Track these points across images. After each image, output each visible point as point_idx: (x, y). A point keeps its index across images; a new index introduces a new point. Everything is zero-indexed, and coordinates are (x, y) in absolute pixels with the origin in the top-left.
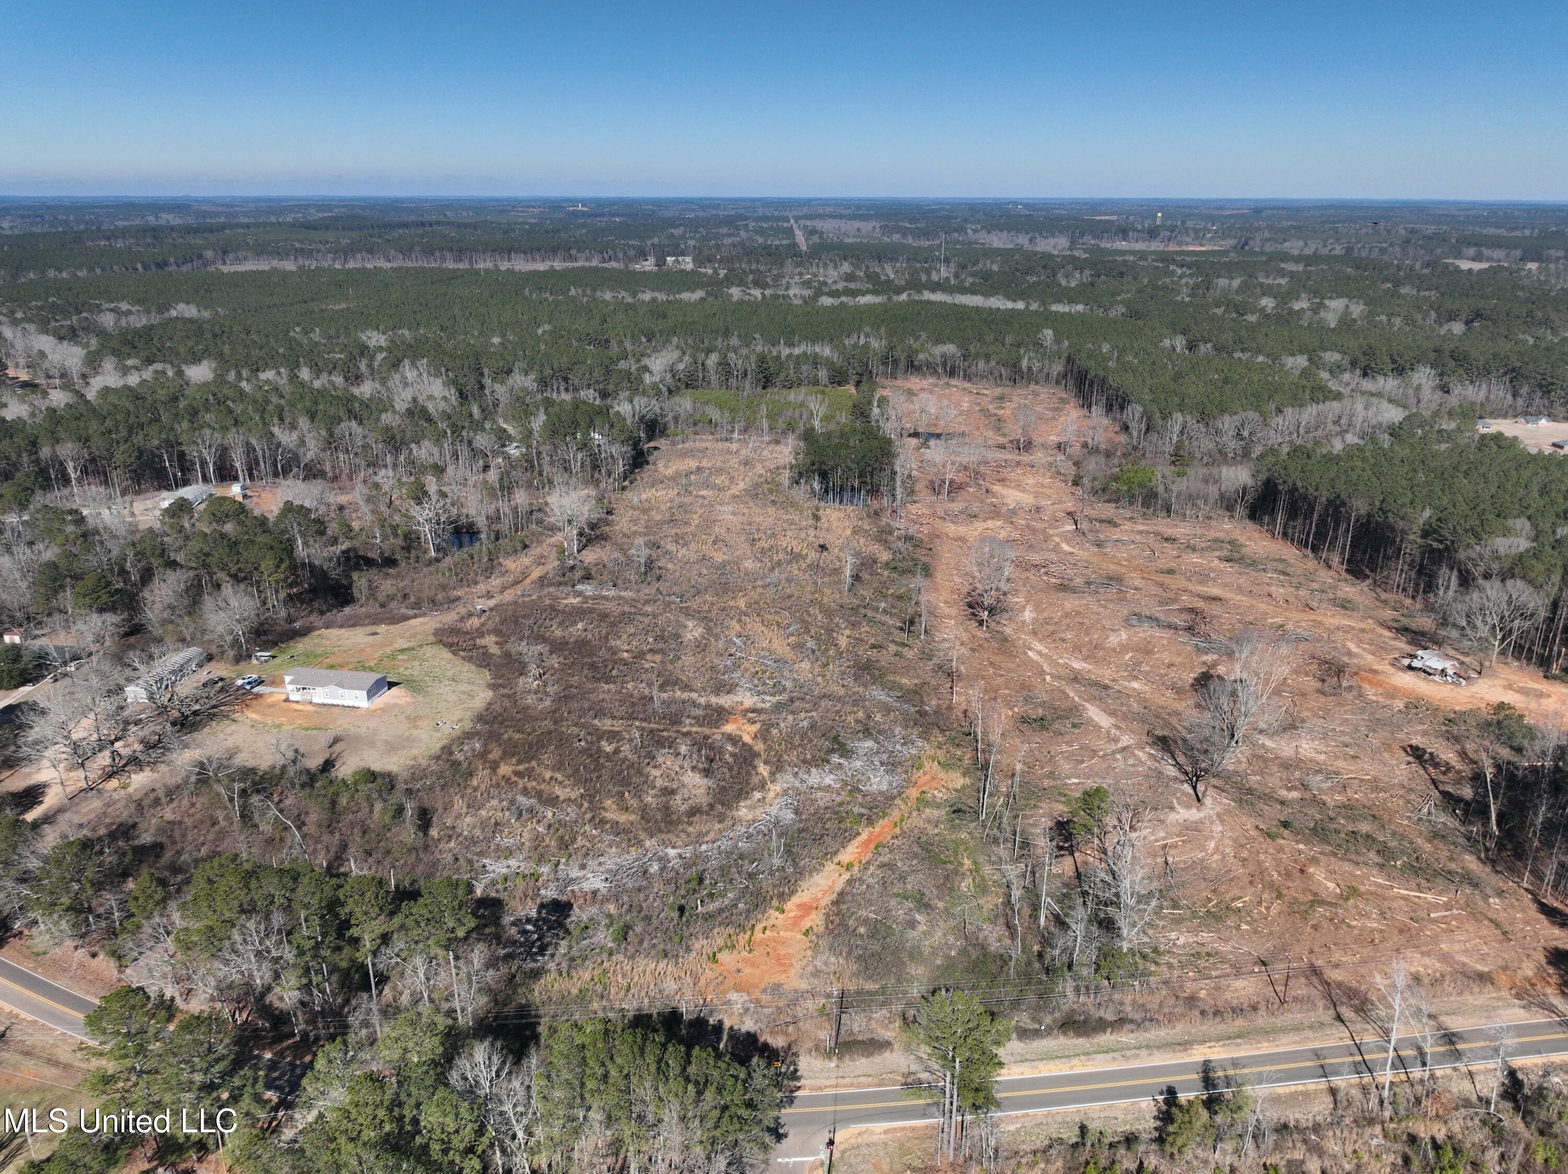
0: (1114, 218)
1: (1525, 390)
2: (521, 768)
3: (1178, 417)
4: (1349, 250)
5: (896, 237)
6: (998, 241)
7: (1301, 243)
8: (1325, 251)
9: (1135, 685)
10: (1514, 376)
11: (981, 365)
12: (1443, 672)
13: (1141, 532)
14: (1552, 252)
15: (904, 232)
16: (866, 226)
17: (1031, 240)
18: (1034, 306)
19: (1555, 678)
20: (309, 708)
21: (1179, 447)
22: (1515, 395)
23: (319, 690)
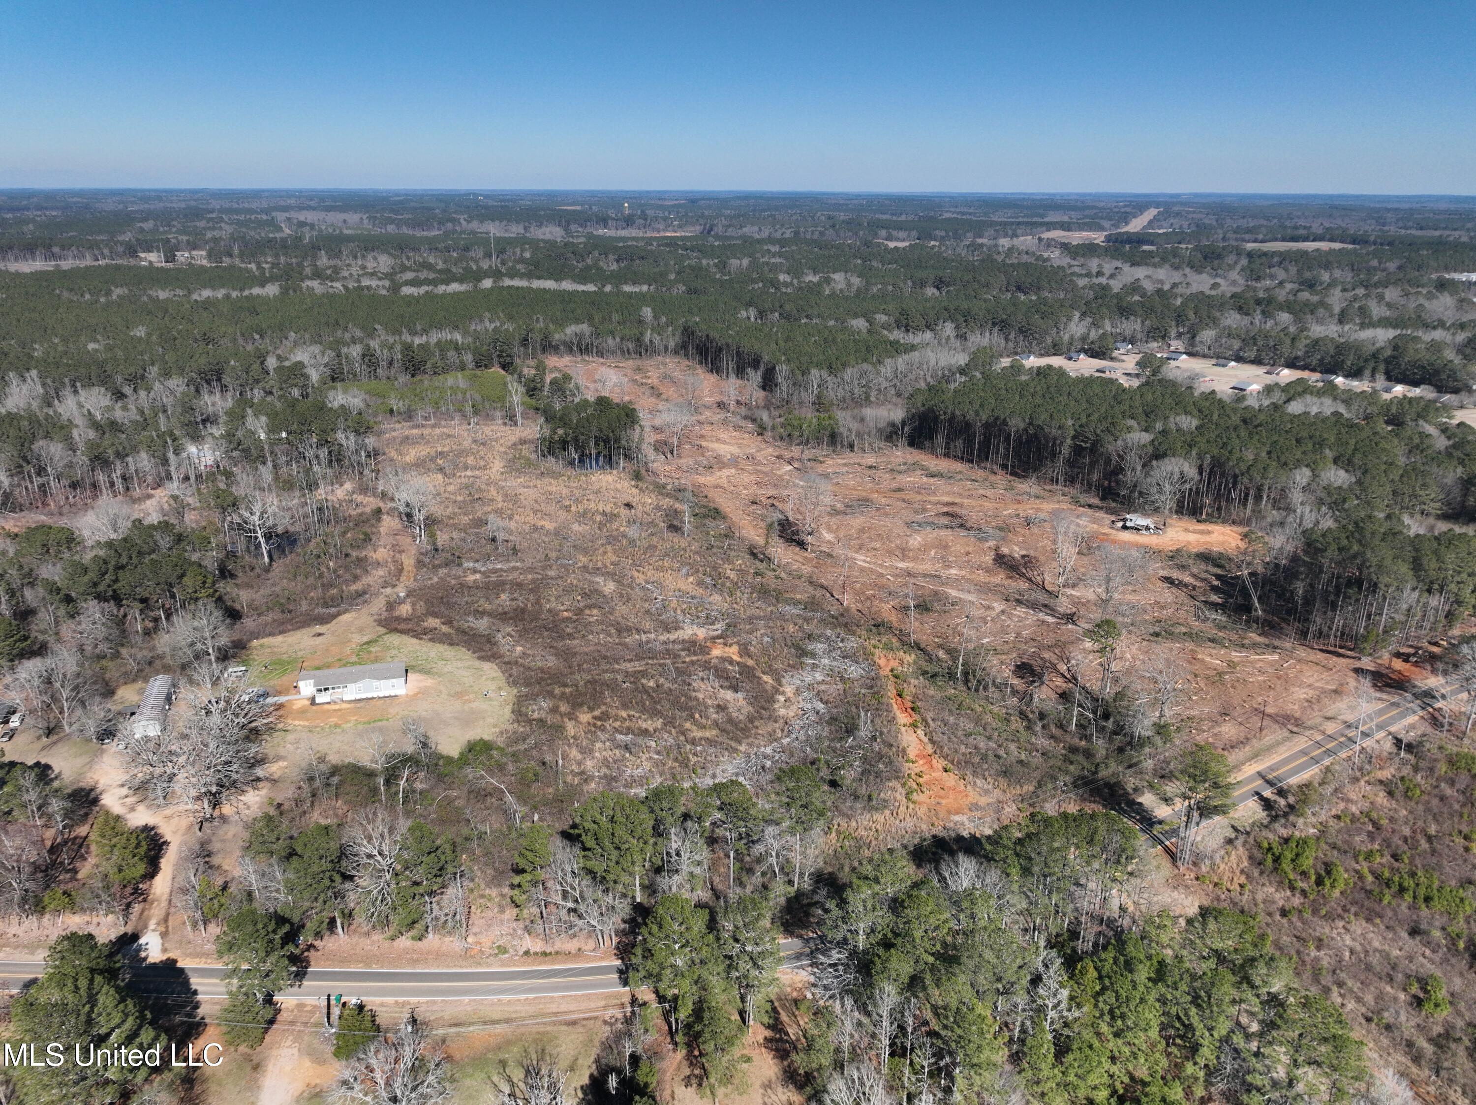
0: (579, 208)
1: (1012, 335)
2: (597, 713)
3: (814, 372)
4: (797, 233)
5: (391, 228)
6: (494, 229)
7: (756, 228)
8: (778, 235)
9: (953, 571)
10: (1003, 325)
11: (610, 341)
12: (1147, 528)
13: (845, 465)
14: (938, 232)
15: (399, 224)
16: (353, 218)
17: (525, 228)
18: (608, 288)
19: (1205, 521)
20: (345, 706)
21: (819, 397)
22: (1007, 339)
23: (352, 687)
